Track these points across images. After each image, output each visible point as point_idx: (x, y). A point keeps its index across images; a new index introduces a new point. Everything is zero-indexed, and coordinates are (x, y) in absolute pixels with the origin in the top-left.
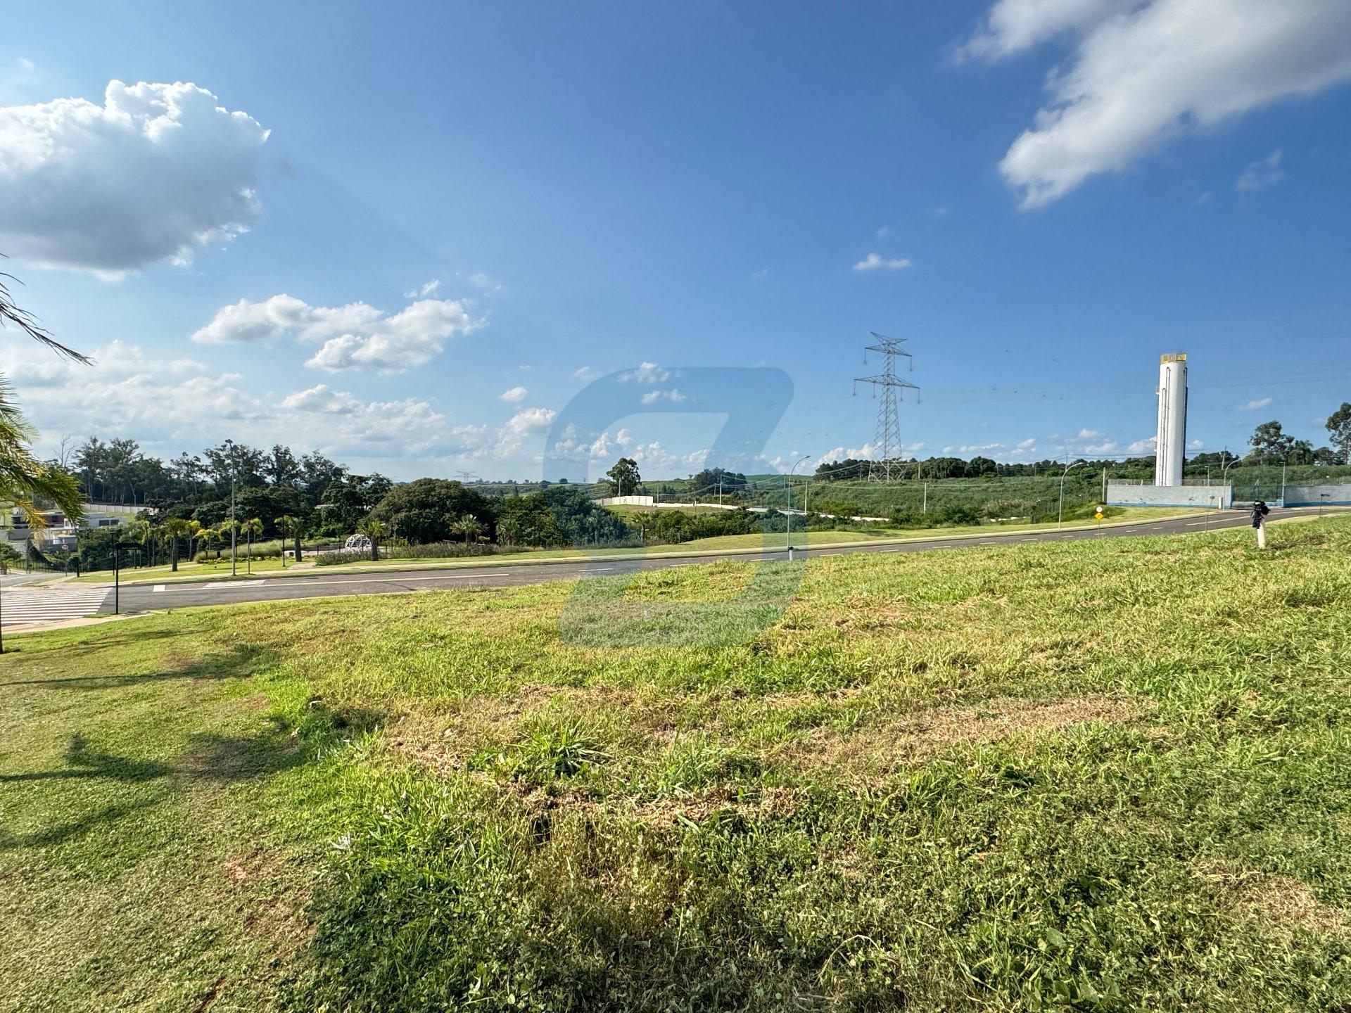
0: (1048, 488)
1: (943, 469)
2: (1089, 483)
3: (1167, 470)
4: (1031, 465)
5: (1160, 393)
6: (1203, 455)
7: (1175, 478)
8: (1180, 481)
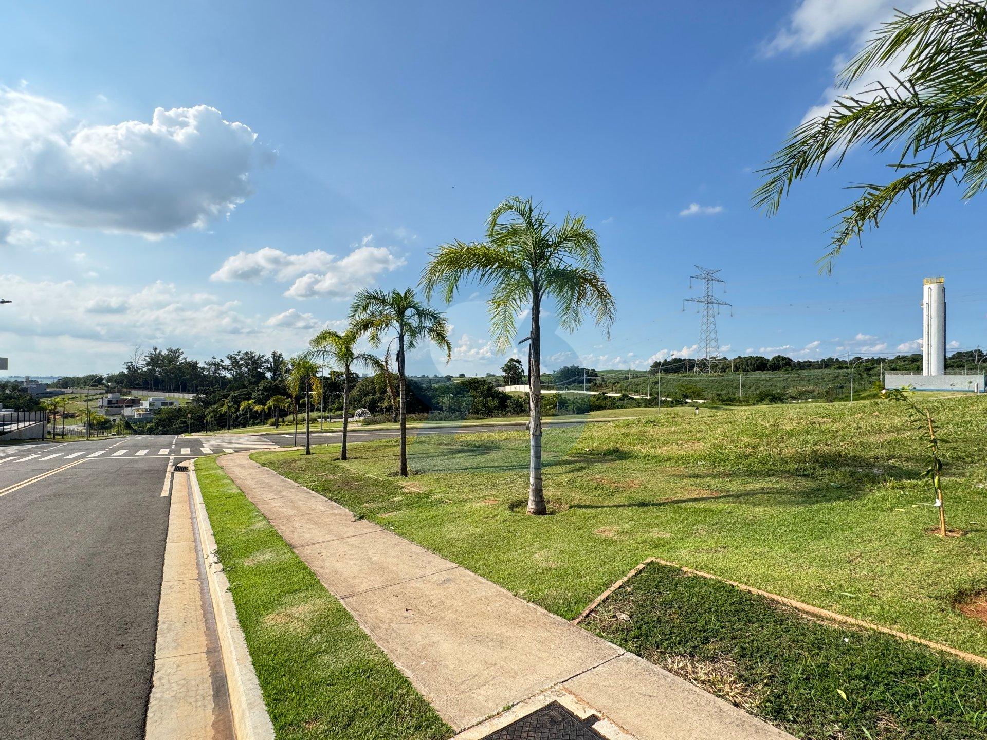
1: (751, 365)
3: (932, 364)
4: (817, 362)
5: (925, 307)
6: (959, 353)
7: (938, 370)
8: (943, 372)
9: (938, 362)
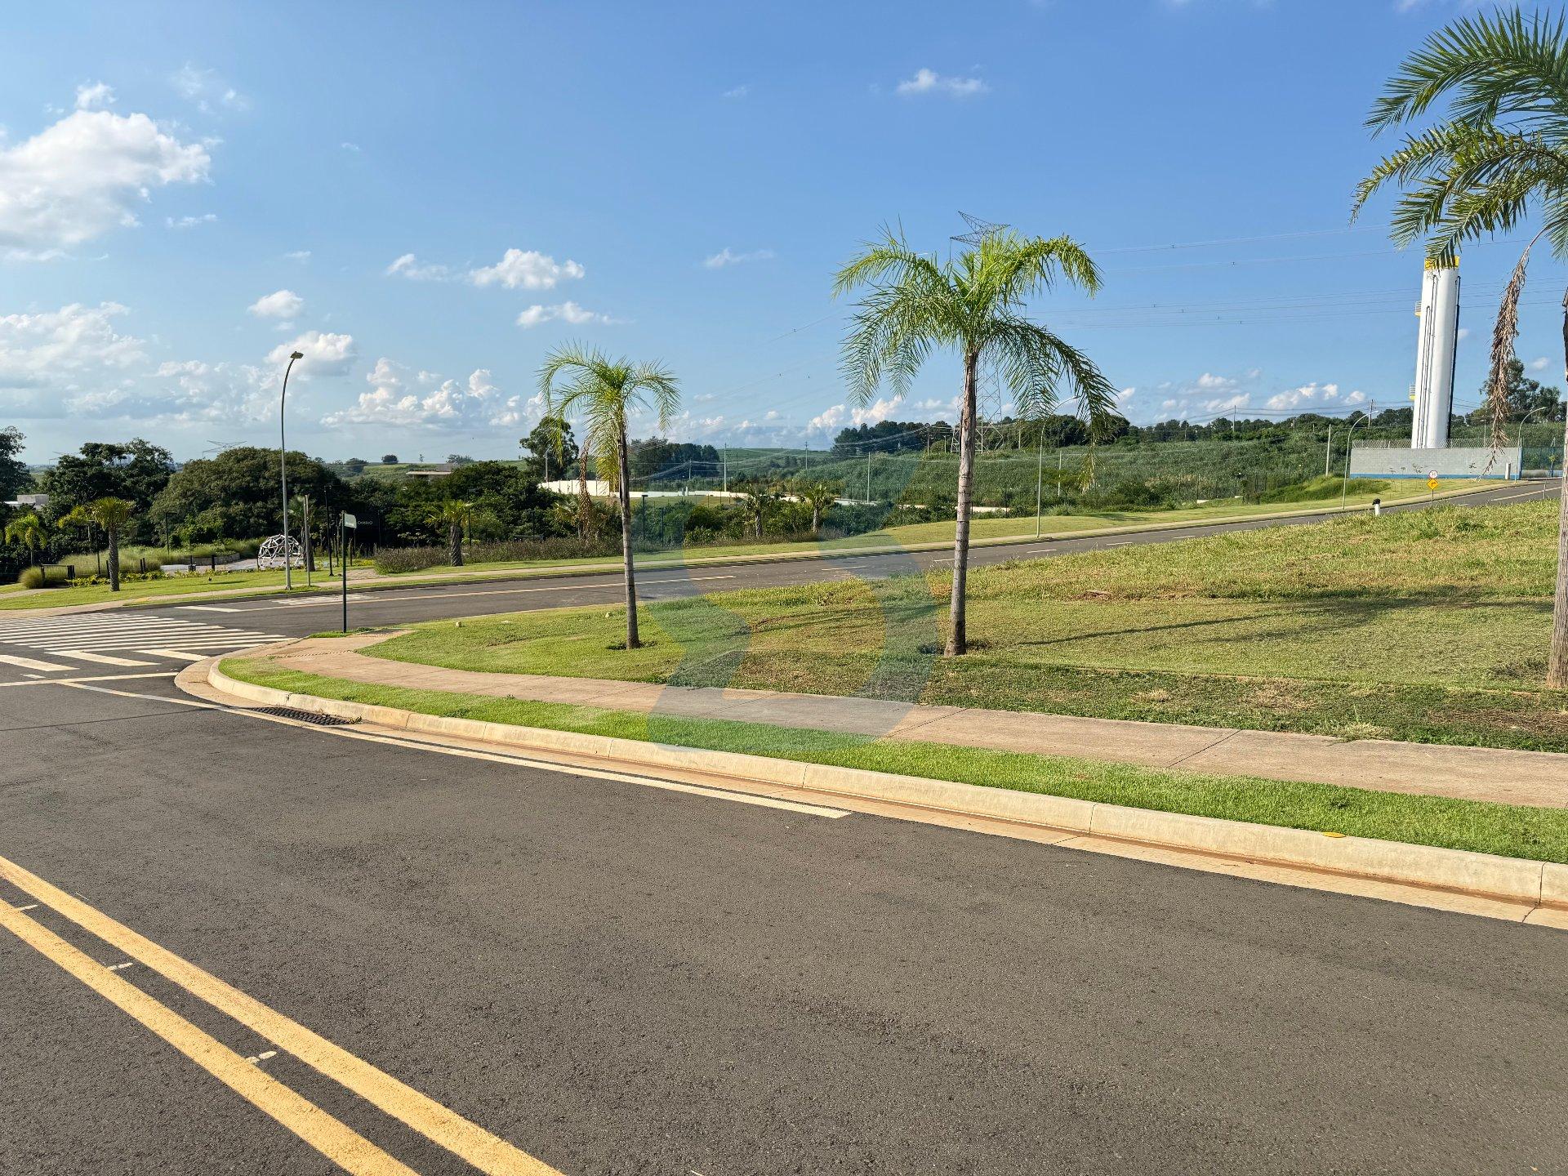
0: (1226, 456)
1: (1055, 433)
2: (1280, 449)
3: (1427, 429)
5: (1423, 314)
7: (1437, 442)
8: (1444, 442)
9: (1439, 422)
